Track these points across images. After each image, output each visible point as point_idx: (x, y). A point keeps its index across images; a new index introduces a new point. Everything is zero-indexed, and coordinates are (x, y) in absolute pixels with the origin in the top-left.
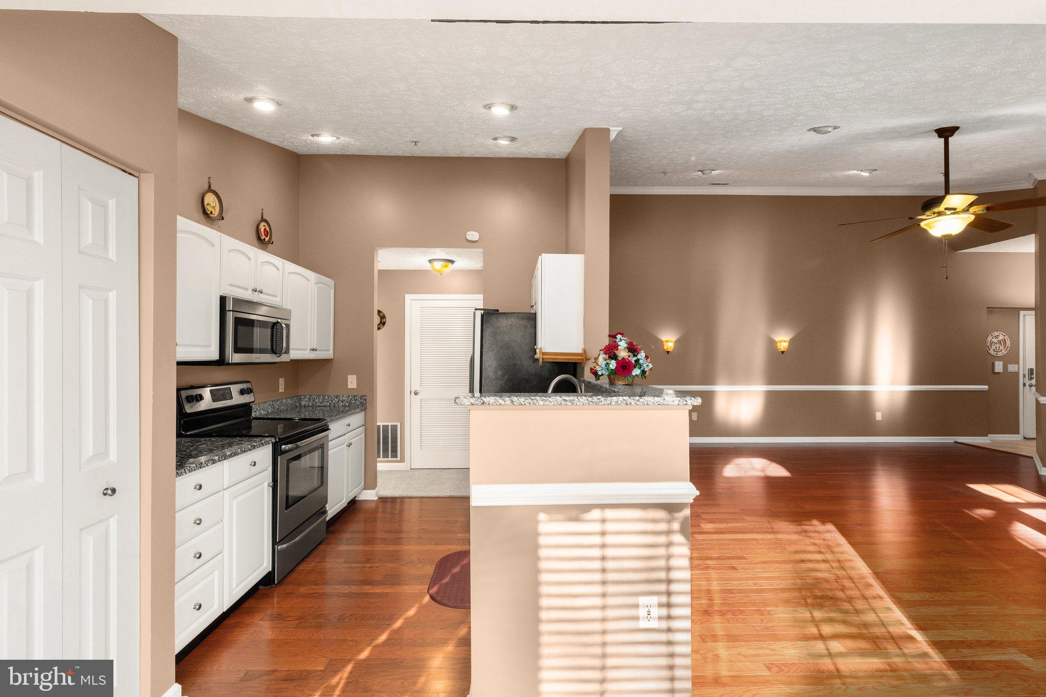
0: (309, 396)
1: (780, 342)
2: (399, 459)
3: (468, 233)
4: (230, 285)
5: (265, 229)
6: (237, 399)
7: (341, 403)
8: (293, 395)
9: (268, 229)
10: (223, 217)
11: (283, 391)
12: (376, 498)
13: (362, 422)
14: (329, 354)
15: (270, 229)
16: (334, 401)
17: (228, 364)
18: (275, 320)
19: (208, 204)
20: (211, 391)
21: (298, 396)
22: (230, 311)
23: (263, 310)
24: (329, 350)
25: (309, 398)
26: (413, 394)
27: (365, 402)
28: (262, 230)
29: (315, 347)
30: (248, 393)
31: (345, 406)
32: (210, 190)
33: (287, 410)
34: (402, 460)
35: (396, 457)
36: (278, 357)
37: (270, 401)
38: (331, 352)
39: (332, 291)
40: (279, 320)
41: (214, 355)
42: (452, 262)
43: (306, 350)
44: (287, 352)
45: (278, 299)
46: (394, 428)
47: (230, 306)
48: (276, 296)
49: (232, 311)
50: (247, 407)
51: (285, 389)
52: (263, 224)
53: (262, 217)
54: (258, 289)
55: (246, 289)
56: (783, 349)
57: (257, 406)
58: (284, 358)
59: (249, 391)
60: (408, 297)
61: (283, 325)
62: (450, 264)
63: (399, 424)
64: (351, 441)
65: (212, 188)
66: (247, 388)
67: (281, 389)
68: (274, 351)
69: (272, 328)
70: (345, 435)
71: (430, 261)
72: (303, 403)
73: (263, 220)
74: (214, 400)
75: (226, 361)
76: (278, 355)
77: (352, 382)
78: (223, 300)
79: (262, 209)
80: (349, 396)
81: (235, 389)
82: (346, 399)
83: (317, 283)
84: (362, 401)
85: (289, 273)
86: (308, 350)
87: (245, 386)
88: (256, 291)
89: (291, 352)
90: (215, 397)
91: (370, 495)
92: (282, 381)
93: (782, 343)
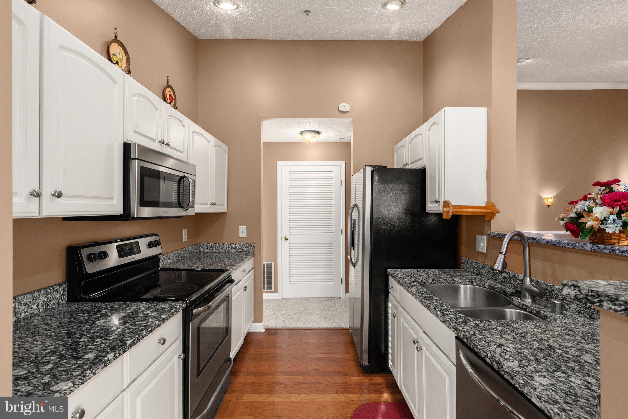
0: (207, 244)
1: (547, 198)
2: (273, 290)
3: (340, 105)
4: (136, 132)
5: (170, 95)
6: (145, 252)
7: (234, 250)
8: (193, 244)
9: (173, 96)
10: (130, 70)
11: (186, 240)
12: (263, 330)
13: (252, 266)
14: (223, 208)
15: (175, 96)
16: (228, 248)
17: (134, 219)
18: (182, 174)
19: (114, 55)
20: (117, 246)
21: (198, 244)
22: (136, 159)
23: (170, 163)
24: (224, 205)
25: (207, 246)
26: (284, 239)
27: (254, 249)
28: (168, 95)
29: (214, 202)
30: (156, 246)
31: (237, 252)
32: (116, 40)
33: (189, 256)
34: (276, 291)
35: (271, 289)
36: (185, 211)
37: (175, 250)
38: (226, 206)
39: (226, 155)
40: (186, 175)
41: (119, 210)
42: (318, 133)
43: (207, 204)
44: (193, 206)
45: (184, 155)
46: (269, 266)
47: (134, 153)
48: (182, 152)
49: (137, 159)
50: (155, 259)
51: (188, 239)
52: (168, 90)
53: (168, 83)
54: (166, 142)
55: (153, 140)
56: (549, 204)
57: (164, 256)
58: (190, 212)
59: (157, 244)
60: (280, 164)
61: (190, 180)
62: (317, 135)
63: (273, 263)
64: (246, 285)
65: (118, 39)
66: (155, 241)
67: (185, 239)
68: (180, 205)
69: (179, 182)
70: (241, 280)
71: (301, 133)
72: (202, 250)
73: (168, 86)
74: (121, 256)
75: (131, 215)
76: (185, 209)
77: (243, 232)
78: (127, 147)
79: (168, 77)
80: (241, 244)
81: (143, 243)
82: (238, 246)
83: (215, 146)
84: (251, 248)
85: (193, 132)
86: (209, 204)
87: (152, 239)
88: (163, 143)
89: (196, 206)
90: (122, 252)
91: (259, 328)
92: (185, 232)
93: (548, 200)
